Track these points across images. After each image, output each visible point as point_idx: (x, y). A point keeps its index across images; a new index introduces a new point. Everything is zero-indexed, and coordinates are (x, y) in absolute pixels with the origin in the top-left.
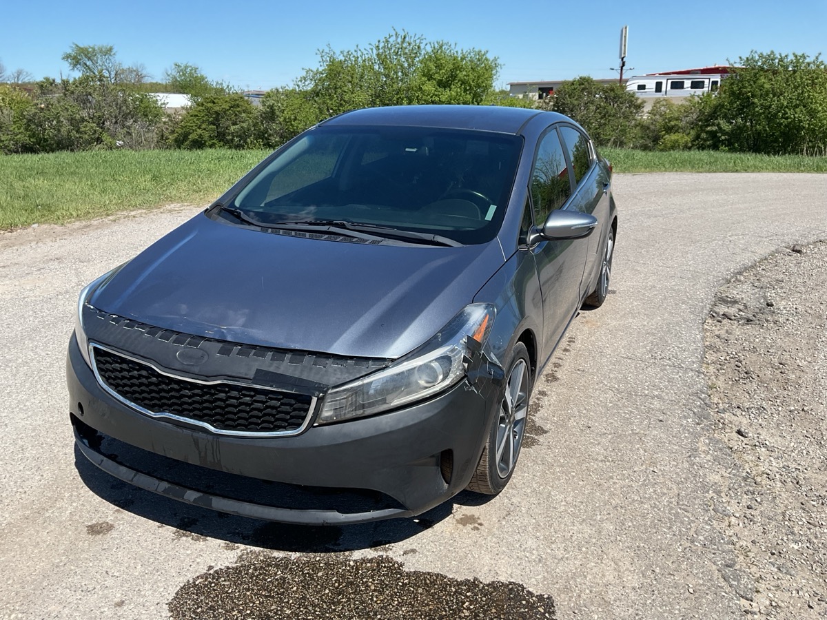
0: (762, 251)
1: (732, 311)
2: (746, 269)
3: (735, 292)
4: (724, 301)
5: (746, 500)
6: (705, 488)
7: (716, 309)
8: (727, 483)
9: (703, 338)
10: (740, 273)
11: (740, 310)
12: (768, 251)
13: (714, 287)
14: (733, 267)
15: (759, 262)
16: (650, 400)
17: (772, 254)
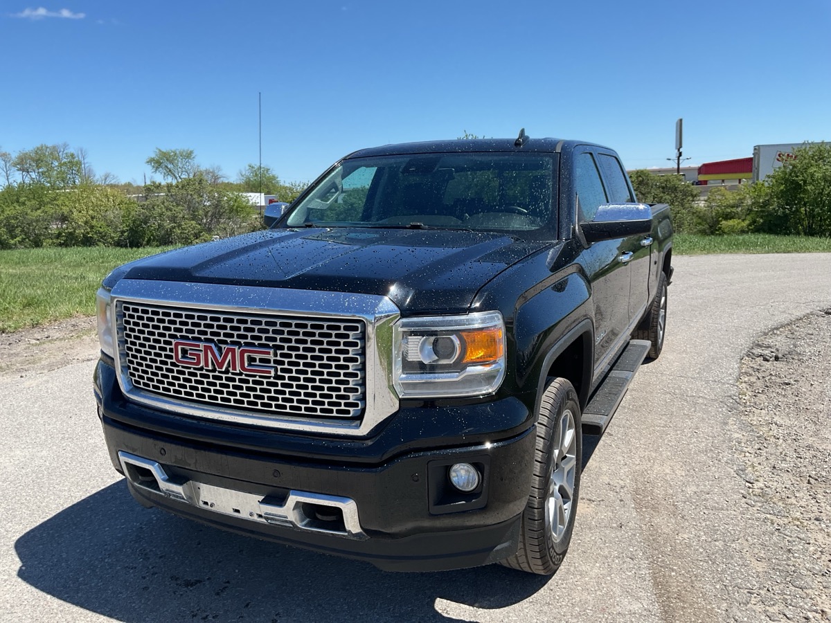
0: (799, 313)
1: (767, 352)
2: (782, 326)
3: (770, 341)
4: (759, 346)
5: (757, 446)
6: (730, 440)
7: (754, 351)
8: (745, 438)
9: (740, 368)
10: (777, 329)
11: (772, 352)
12: (804, 313)
13: (753, 337)
14: (771, 324)
15: (794, 321)
16: (697, 399)
17: (807, 316)
